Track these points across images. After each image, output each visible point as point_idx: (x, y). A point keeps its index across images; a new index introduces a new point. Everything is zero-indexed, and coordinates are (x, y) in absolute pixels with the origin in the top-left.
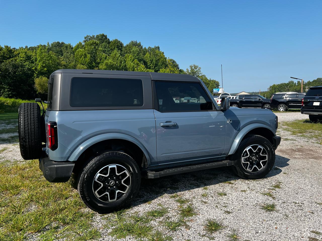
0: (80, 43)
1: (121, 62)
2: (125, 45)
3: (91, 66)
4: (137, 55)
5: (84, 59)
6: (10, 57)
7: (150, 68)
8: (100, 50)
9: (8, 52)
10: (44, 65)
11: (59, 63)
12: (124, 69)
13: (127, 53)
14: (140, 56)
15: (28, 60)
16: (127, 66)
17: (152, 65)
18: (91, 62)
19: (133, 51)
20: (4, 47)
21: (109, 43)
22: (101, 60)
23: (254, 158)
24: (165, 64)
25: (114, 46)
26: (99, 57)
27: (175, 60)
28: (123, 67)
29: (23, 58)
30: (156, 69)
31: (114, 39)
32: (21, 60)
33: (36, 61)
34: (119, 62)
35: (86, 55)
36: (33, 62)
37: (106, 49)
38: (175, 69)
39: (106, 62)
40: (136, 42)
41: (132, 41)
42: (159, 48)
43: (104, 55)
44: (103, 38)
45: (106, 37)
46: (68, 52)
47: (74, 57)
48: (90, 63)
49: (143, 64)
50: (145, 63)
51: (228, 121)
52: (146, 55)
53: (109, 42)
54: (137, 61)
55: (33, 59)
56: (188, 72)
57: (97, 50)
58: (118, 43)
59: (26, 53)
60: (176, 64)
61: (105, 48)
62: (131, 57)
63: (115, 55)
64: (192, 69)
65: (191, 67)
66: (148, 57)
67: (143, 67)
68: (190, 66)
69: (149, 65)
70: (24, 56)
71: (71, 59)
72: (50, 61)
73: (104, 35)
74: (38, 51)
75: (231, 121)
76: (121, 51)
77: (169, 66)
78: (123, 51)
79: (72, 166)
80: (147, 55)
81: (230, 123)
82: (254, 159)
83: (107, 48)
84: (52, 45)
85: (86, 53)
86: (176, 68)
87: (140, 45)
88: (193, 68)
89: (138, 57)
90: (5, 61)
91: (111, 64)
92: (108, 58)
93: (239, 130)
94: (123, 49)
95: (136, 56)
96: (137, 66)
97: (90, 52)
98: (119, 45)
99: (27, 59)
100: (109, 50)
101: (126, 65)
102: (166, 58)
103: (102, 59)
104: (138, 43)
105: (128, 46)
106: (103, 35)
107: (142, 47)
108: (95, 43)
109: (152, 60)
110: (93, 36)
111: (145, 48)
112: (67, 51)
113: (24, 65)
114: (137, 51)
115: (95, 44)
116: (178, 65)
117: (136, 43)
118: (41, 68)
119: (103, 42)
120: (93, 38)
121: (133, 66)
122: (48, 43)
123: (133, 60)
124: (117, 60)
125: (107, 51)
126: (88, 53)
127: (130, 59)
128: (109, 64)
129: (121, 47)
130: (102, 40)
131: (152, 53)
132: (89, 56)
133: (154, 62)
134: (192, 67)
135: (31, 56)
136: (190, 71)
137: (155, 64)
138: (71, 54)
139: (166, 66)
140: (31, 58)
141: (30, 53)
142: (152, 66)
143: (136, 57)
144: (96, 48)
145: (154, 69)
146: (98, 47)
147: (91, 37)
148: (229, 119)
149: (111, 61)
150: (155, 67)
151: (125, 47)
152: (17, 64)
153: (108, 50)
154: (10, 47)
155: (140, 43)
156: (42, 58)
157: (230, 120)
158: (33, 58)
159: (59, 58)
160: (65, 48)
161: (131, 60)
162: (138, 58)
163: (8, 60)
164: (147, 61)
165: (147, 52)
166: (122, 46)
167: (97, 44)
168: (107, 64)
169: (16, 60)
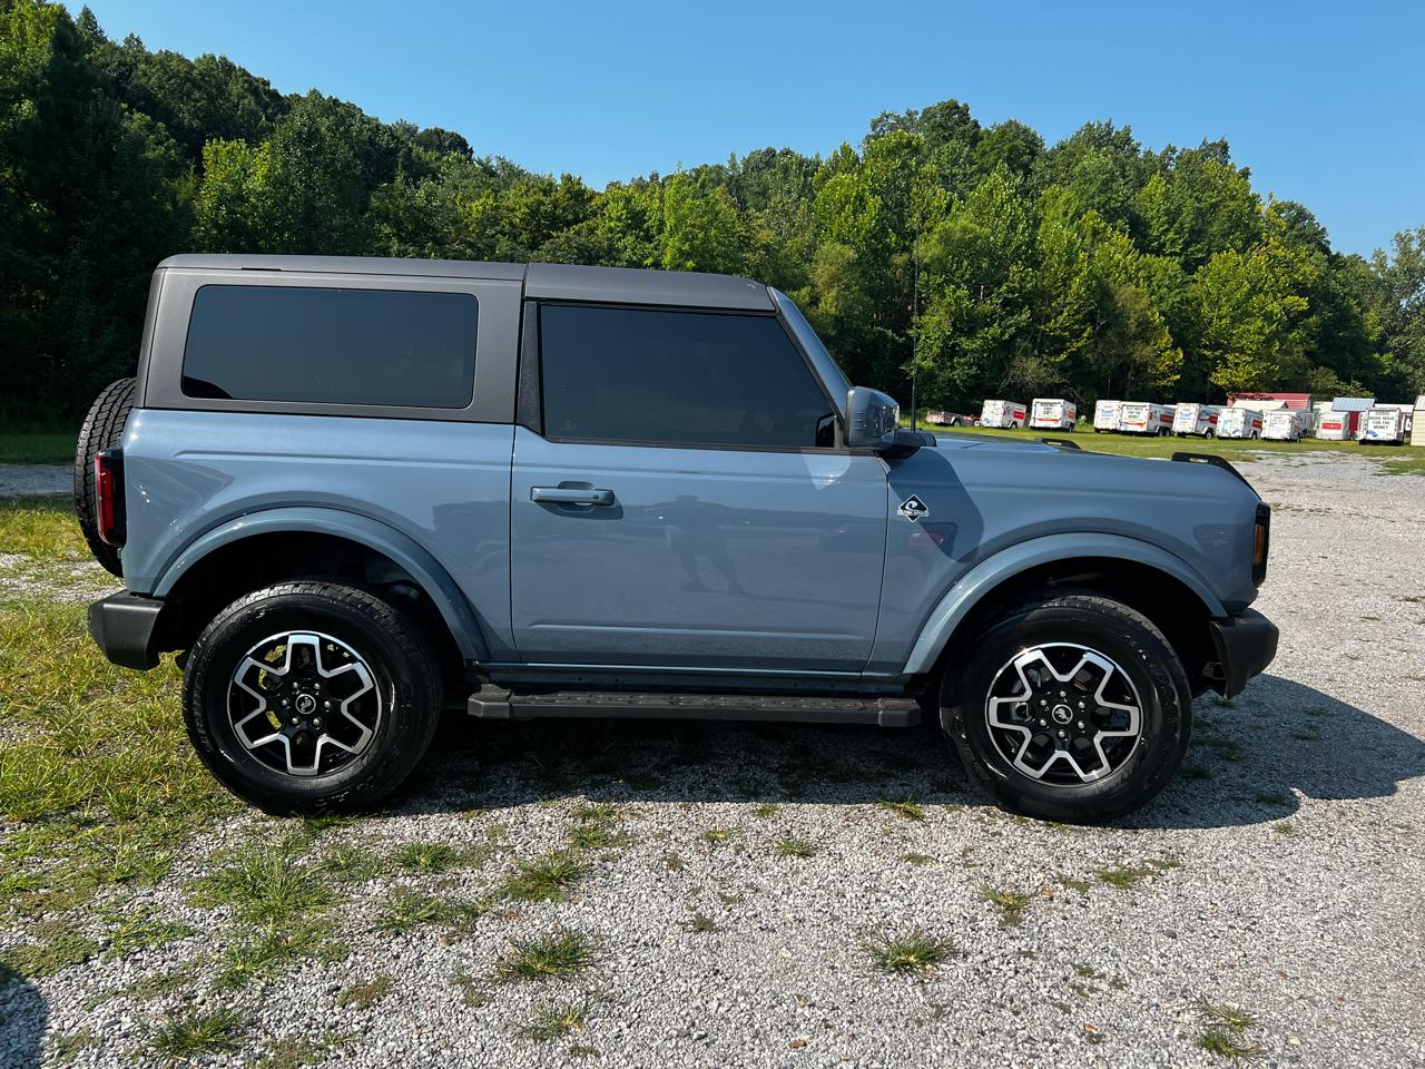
0: (846, 151)
1: (1013, 227)
2: (1049, 145)
3: (880, 246)
4: (1101, 192)
5: (851, 218)
6: (577, 221)
7: (1158, 252)
8: (925, 177)
9: (571, 199)
10: (686, 247)
11: (745, 237)
12: (1023, 257)
13: (1052, 180)
14: (1117, 192)
15: (633, 229)
16: (1041, 242)
17: (1171, 235)
18: (884, 230)
19: (1084, 173)
20: (559, 182)
21: (975, 137)
22: (924, 219)
23: (1062, 712)
24: (1246, 231)
25: (996, 151)
26: (918, 207)
27: (1310, 208)
28: (1019, 247)
29: (619, 219)
30: (1192, 253)
31: (1002, 122)
32: (611, 230)
33: (660, 231)
34: (1002, 225)
35: (862, 200)
36: (649, 238)
37: (955, 170)
38: (1303, 255)
39: (945, 230)
40: (1108, 125)
41: (1089, 125)
42: (1225, 148)
43: (940, 196)
44: (952, 120)
45: (964, 112)
46: (789, 192)
47: (810, 210)
48: (874, 237)
49: (1123, 231)
50: (1138, 228)
51: (903, 508)
52: (1146, 189)
53: (976, 134)
54: (1096, 217)
55: (649, 223)
56: (1382, 266)
57: (912, 174)
58: (1016, 137)
59: (628, 201)
60: (1311, 224)
61: (954, 163)
62: (1068, 201)
63: (991, 193)
64: (1405, 252)
65: (1403, 241)
66: (1158, 198)
67: (1123, 247)
68: (1398, 235)
69: (1159, 237)
70: (622, 215)
71: (797, 220)
72: (713, 232)
73: (957, 107)
74: (670, 192)
75: (924, 509)
76: (1025, 175)
77: (1268, 237)
78: (1036, 173)
79: (152, 614)
80: (1155, 184)
81: (913, 517)
82: (1064, 716)
83: (963, 163)
84: (747, 162)
85: (864, 190)
86: (1313, 245)
87: (1129, 139)
88: (1415, 246)
89: (1103, 198)
90: (554, 234)
91: (967, 237)
92: (958, 210)
93: (971, 561)
94: (1038, 165)
95: (1092, 197)
96: (1092, 242)
97: (881, 186)
98: (1019, 150)
99: (629, 224)
100: (972, 173)
101: (1033, 241)
102: (1253, 201)
103: (930, 213)
104: (1118, 133)
105: (1062, 148)
106: (952, 107)
107: (1135, 150)
108: (909, 144)
109: (1179, 211)
110: (909, 115)
111: (1148, 153)
112: (786, 188)
113: (618, 251)
114: (1100, 170)
115: (906, 148)
116: (1324, 229)
117: (1109, 133)
118: (674, 258)
119: (946, 140)
120: (907, 122)
121: (1071, 243)
122: (733, 156)
123: (1078, 215)
124: (997, 215)
125: (960, 177)
126: (874, 192)
127: (1061, 210)
128: (958, 235)
129: (1029, 154)
130: (944, 128)
131: (1182, 178)
132: (874, 203)
133: (1187, 218)
134: (1411, 239)
135: (644, 212)
136: (1397, 261)
137: (1192, 231)
138: (800, 197)
139: (1252, 238)
140: (645, 221)
141: (641, 202)
142: (1173, 242)
143: (1097, 200)
144: (909, 167)
145: (1180, 255)
146: (918, 164)
147: (898, 119)
148: (914, 499)
149: (966, 222)
150: (1187, 245)
151: (1050, 157)
152: (595, 246)
153: (965, 175)
154: (580, 179)
155: (1128, 130)
156: (681, 220)
157: (915, 504)
158: (651, 223)
159: (748, 216)
160: (780, 175)
161: (1065, 214)
162: (1103, 206)
163: (565, 229)
164: (1150, 214)
165: (1155, 172)
166: (1033, 153)
167: (916, 150)
168: (946, 239)
169: (592, 231)
